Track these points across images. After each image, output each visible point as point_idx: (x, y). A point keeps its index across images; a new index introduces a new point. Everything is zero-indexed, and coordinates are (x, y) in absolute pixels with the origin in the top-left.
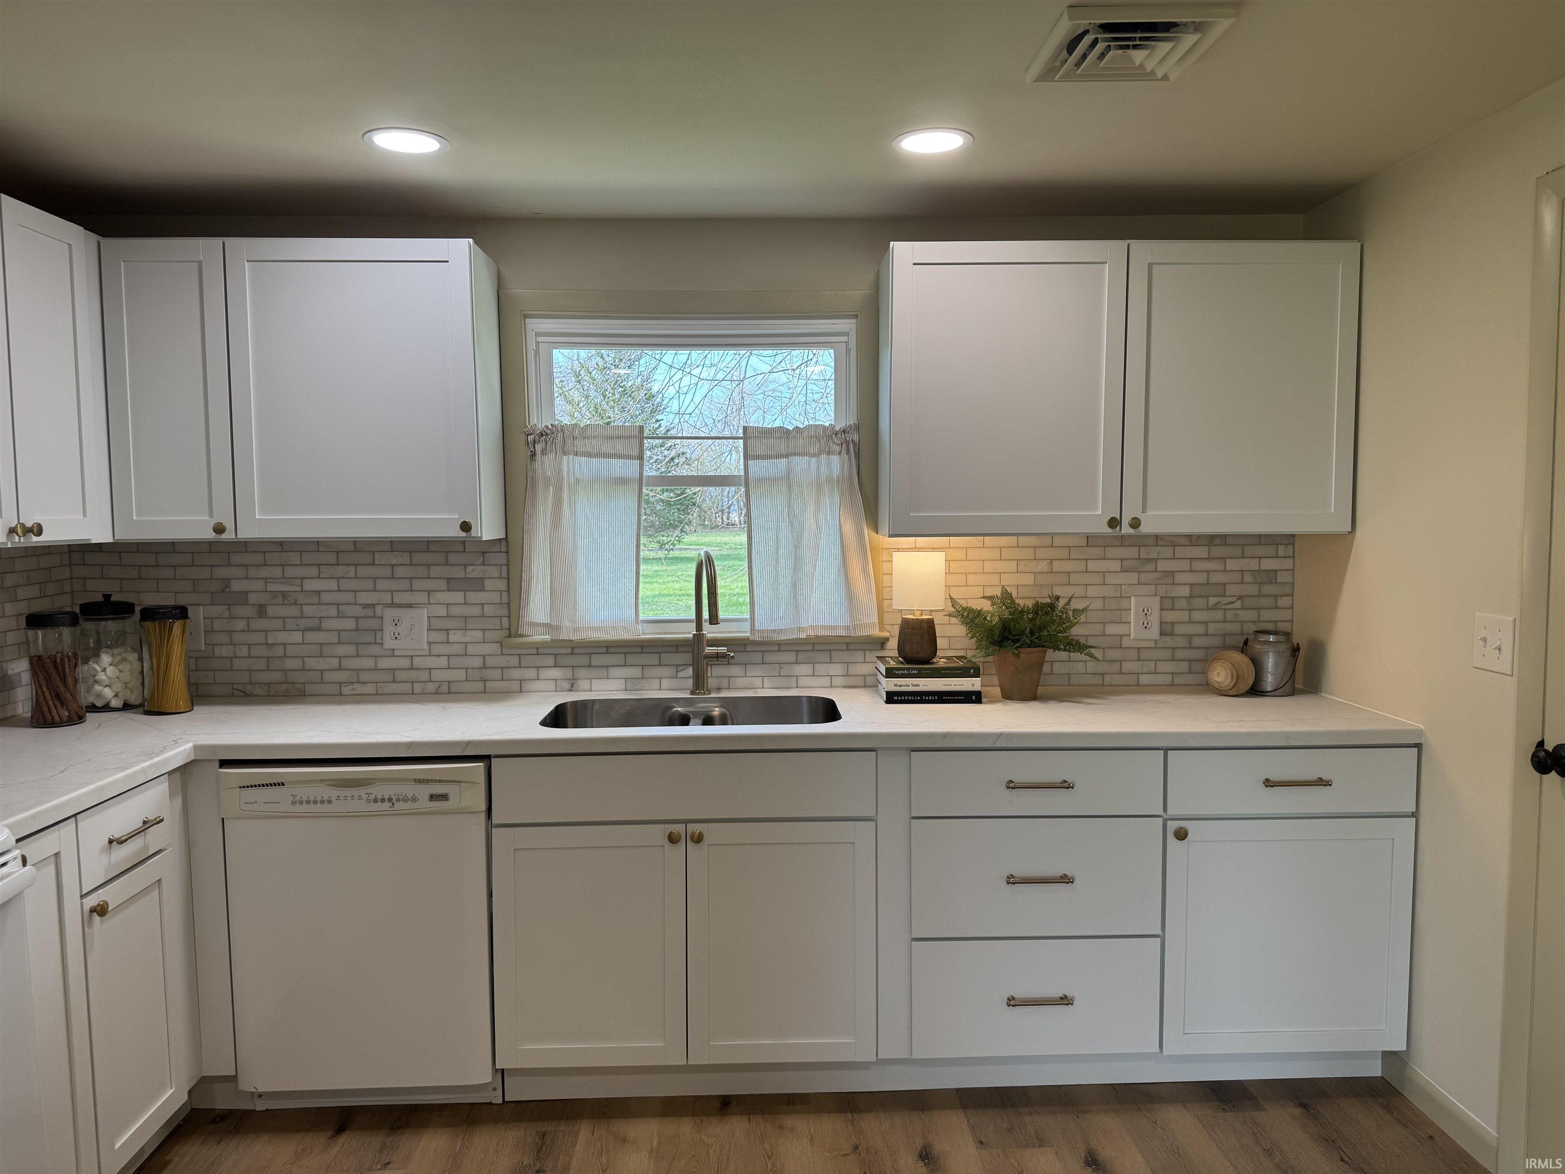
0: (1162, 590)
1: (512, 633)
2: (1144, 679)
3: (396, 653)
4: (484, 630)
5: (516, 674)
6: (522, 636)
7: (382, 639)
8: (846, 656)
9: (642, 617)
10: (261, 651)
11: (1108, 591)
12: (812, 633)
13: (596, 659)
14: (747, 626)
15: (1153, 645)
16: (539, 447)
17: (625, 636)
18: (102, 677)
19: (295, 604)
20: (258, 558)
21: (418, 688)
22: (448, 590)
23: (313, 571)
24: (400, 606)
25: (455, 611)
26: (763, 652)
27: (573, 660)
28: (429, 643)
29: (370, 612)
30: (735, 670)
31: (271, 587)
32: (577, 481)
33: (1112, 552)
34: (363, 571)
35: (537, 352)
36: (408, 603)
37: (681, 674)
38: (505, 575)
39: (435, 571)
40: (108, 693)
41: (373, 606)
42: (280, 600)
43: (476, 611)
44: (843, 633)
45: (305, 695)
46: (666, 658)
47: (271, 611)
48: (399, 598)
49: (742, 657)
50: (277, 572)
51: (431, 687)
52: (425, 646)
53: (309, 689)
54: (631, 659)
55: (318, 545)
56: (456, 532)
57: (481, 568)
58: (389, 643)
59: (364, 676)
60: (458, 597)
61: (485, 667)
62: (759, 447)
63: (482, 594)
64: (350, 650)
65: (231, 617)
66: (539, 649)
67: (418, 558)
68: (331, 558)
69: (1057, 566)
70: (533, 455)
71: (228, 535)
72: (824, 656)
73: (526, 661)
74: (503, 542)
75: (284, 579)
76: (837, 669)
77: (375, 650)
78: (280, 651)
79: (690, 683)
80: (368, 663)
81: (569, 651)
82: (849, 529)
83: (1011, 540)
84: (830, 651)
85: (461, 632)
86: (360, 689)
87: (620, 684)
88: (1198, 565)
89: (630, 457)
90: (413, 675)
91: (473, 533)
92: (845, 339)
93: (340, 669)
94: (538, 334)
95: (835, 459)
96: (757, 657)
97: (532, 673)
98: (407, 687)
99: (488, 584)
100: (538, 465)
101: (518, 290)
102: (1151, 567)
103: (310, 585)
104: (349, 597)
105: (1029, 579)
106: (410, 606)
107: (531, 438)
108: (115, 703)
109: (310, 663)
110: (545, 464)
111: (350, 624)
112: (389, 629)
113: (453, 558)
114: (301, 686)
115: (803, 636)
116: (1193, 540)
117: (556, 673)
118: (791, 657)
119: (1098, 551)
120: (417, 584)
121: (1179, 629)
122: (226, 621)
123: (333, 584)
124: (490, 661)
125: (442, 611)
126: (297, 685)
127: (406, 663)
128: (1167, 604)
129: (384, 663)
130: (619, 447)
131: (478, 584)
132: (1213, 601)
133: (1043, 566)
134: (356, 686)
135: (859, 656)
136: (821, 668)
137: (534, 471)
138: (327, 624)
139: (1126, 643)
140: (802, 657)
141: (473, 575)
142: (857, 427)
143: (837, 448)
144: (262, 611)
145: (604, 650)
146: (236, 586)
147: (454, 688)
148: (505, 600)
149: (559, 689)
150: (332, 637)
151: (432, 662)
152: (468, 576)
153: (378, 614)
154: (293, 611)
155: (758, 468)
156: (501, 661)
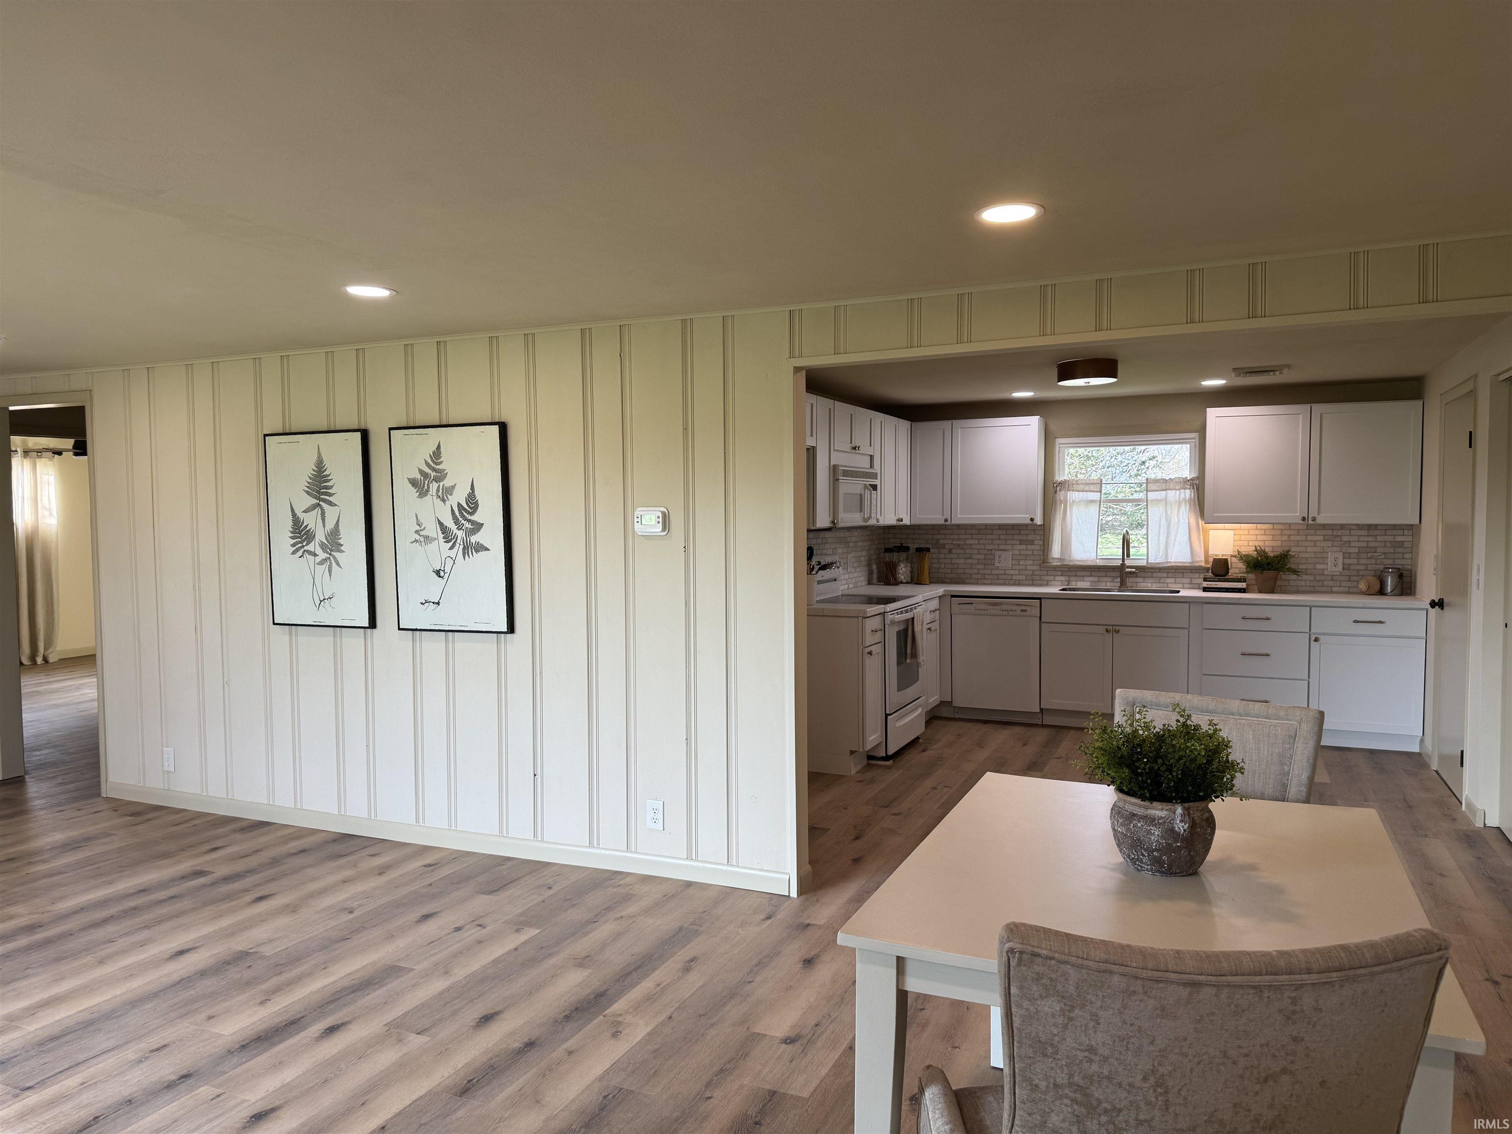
0: (1344, 549)
1: (1045, 562)
2: (1334, 589)
3: (1000, 568)
4: (1033, 560)
5: (1046, 578)
6: (1048, 563)
7: (994, 563)
8: (1190, 575)
9: (1098, 557)
10: (950, 566)
11: (1317, 549)
12: (1174, 564)
13: (1078, 573)
14: (1145, 561)
15: (1339, 574)
16: (1058, 489)
17: (1091, 564)
18: (901, 571)
19: (962, 549)
20: (950, 532)
21: (1007, 582)
22: (1020, 544)
23: (969, 536)
24: (1001, 550)
25: (1022, 552)
26: (1152, 572)
27: (1069, 573)
28: (1012, 565)
29: (990, 552)
30: (1139, 580)
31: (954, 542)
32: (1073, 501)
33: (1318, 532)
34: (988, 537)
35: (1059, 451)
37: (1115, 580)
38: (1042, 539)
39: (1016, 537)
40: (902, 577)
41: (991, 550)
42: (957, 547)
43: (1030, 553)
44: (1188, 565)
46: (1109, 574)
47: (954, 551)
48: (1002, 547)
49: (1143, 574)
50: (956, 537)
51: (1012, 582)
52: (1010, 565)
53: (966, 581)
54: (1093, 573)
55: (972, 526)
56: (1028, 522)
57: (1034, 535)
58: (997, 565)
59: (987, 577)
60: (1024, 547)
61: (1033, 575)
62: (1152, 486)
63: (1033, 546)
64: (982, 566)
65: (939, 553)
66: (1055, 568)
67: (1009, 532)
68: (976, 532)
69: (1292, 538)
70: (1056, 491)
71: (949, 522)
72: (1181, 575)
73: (1050, 573)
74: (1043, 526)
75: (959, 539)
76: (1187, 581)
77: (992, 567)
78: (956, 566)
79: (1119, 584)
80: (988, 571)
81: (1068, 569)
82: (1193, 522)
83: (1270, 526)
84: (1183, 573)
85: (1025, 561)
86: (985, 581)
87: (1089, 584)
88: (1362, 539)
89: (1097, 492)
90: (1005, 577)
91: (1034, 522)
92: (1194, 440)
93: (978, 574)
94: (1060, 444)
95: (1188, 491)
96: (1149, 574)
97: (1052, 578)
98: (1003, 581)
99: (1036, 542)
100: (1057, 496)
101: (1053, 427)
102: (1339, 539)
103: (968, 542)
104: (983, 547)
105: (1279, 544)
106: (1005, 550)
107: (1055, 485)
108: (904, 581)
109: (967, 571)
110: (1061, 495)
111: (982, 557)
112: (997, 559)
113: (1022, 532)
114: (963, 580)
115: (1169, 565)
116: (1360, 527)
117: (1062, 578)
118: (1165, 575)
119: (1312, 532)
120: (1009, 542)
121: (1352, 567)
123: (976, 542)
124: (1036, 573)
125: (1017, 552)
127: (1003, 572)
128: (1347, 556)
129: (995, 572)
130: (1092, 487)
131: (1032, 542)
132: (1370, 555)
133: (1285, 538)
135: (1197, 575)
136: (1178, 580)
137: (1056, 498)
138: (974, 556)
139: (1326, 572)
140: (1170, 575)
141: (1031, 538)
142: (1198, 478)
143: (1189, 487)
144: (950, 551)
145: (1083, 569)
146: (941, 542)
147: (1021, 582)
148: (1042, 549)
149: (1063, 584)
150: (975, 562)
151: (1012, 572)
152: (1028, 539)
153: (993, 553)
154: (962, 551)
155: (1151, 495)
156: (1039, 573)
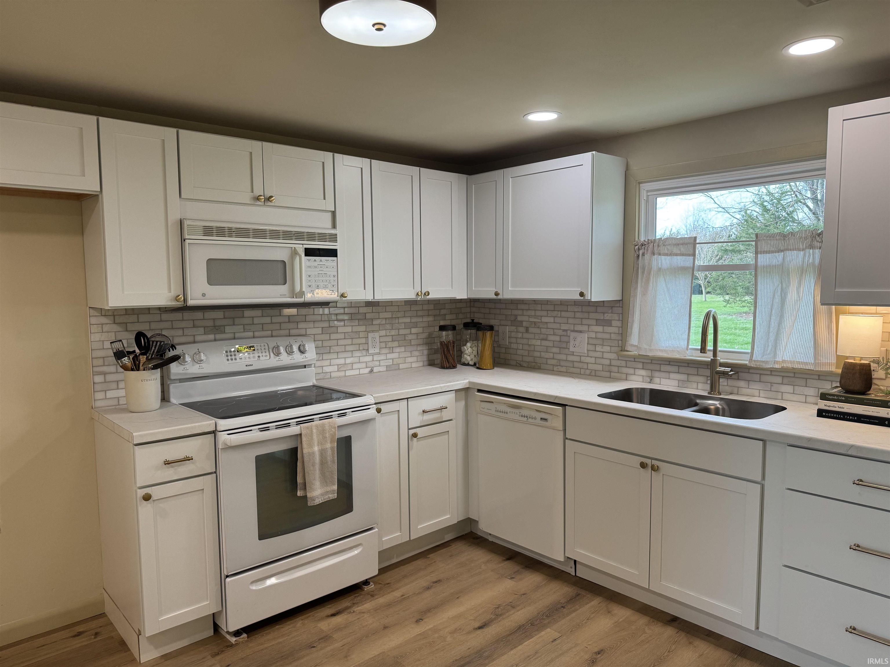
1: (623, 349)
3: (575, 354)
4: (611, 346)
5: (625, 370)
6: (627, 351)
7: (569, 346)
8: (817, 383)
9: (690, 347)
10: (526, 347)
12: (790, 365)
13: (663, 368)
14: (748, 357)
16: (640, 252)
17: (679, 356)
18: (467, 352)
19: (538, 328)
20: (527, 307)
21: (583, 371)
22: (596, 325)
23: (545, 313)
24: (577, 331)
25: (599, 335)
26: (760, 374)
27: (652, 367)
28: (588, 350)
29: (564, 333)
30: (742, 384)
31: (531, 320)
32: (658, 269)
34: (564, 314)
35: (642, 200)
36: (580, 330)
37: (704, 381)
38: (621, 319)
39: (592, 315)
40: (469, 358)
41: (566, 331)
42: (533, 326)
43: (607, 336)
44: (811, 368)
45: (540, 369)
46: (702, 371)
47: (531, 330)
48: (577, 328)
49: (747, 377)
50: (532, 313)
51: (588, 372)
52: (586, 352)
53: (543, 366)
54: (682, 369)
55: (547, 302)
57: (610, 315)
58: (572, 349)
59: (562, 363)
60: (600, 329)
61: (610, 365)
62: (763, 246)
63: (610, 328)
64: (557, 350)
65: (517, 332)
66: (635, 359)
67: (585, 309)
68: (551, 307)
70: (638, 256)
71: (500, 297)
73: (629, 364)
74: (621, 302)
75: (535, 316)
77: (566, 351)
78: (532, 348)
79: (708, 387)
80: (563, 357)
81: (650, 361)
84: (806, 379)
85: (601, 346)
86: (560, 369)
87: (676, 383)
89: (689, 255)
90: (580, 365)
91: (589, 298)
93: (553, 359)
94: (648, 191)
95: (815, 252)
96: (757, 377)
97: (631, 371)
98: (578, 371)
99: (614, 323)
100: (640, 262)
101: (635, 170)
103: (544, 319)
104: (558, 326)
106: (581, 332)
107: (637, 247)
108: (471, 363)
109: (543, 354)
110: (644, 261)
111: (557, 338)
112: (572, 343)
113: (599, 310)
114: (539, 364)
117: (643, 372)
118: (779, 380)
120: (585, 322)
122: (515, 333)
123: (552, 320)
124: (614, 363)
125: (593, 335)
126: (538, 364)
127: (579, 359)
129: (571, 358)
130: (683, 249)
131: (608, 323)
134: (559, 367)
136: (798, 389)
137: (638, 264)
138: (549, 338)
140: (786, 380)
141: (607, 318)
144: (527, 331)
145: (668, 363)
146: (519, 318)
147: (597, 374)
148: (620, 332)
149: (644, 381)
150: (550, 344)
151: (588, 360)
152: (605, 319)
153: (568, 334)
154: (538, 331)
155: (764, 259)
156: (618, 363)
